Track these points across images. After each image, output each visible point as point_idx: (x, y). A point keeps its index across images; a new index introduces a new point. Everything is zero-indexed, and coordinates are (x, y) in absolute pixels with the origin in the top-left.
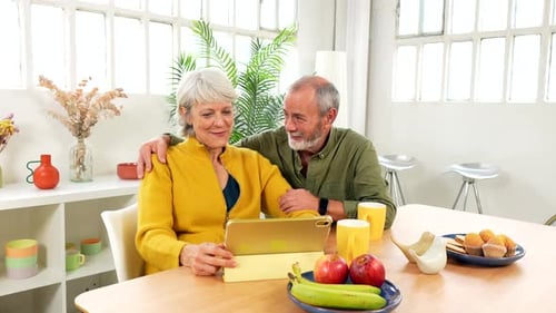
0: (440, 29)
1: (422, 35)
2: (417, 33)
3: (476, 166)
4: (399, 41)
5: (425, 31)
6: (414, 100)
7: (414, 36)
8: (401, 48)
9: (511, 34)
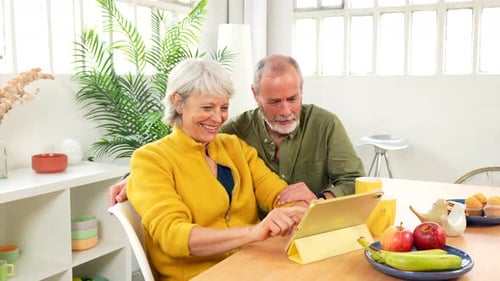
0: (339, 3)
1: (322, 8)
2: (316, 6)
3: (386, 137)
4: (297, 13)
5: (324, 5)
6: (317, 73)
7: (314, 10)
8: (299, 21)
9: (409, 10)
